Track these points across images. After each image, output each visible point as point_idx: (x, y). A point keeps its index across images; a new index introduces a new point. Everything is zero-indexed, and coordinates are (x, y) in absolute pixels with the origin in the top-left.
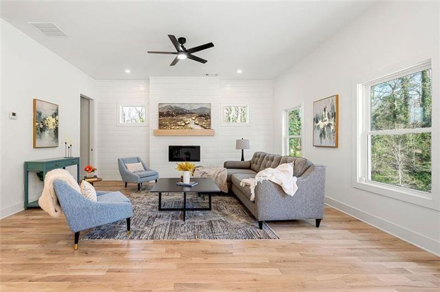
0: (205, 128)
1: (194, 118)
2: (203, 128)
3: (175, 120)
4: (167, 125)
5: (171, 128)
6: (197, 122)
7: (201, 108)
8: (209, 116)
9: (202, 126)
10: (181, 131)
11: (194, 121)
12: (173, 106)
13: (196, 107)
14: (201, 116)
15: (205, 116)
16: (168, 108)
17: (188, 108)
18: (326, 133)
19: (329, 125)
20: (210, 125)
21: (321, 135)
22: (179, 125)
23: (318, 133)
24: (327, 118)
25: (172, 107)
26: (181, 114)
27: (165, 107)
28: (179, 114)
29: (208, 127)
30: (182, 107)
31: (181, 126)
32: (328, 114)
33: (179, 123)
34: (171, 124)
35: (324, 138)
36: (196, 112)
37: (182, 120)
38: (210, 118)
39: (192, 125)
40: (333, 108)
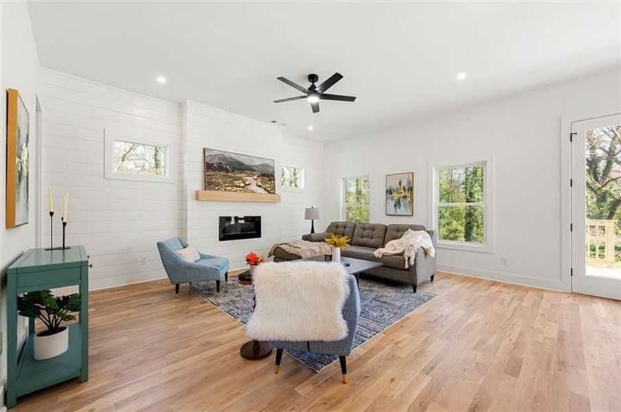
0: (269, 193)
1: (255, 177)
2: (266, 192)
3: (230, 177)
4: (218, 184)
5: (226, 190)
6: (260, 184)
7: (263, 165)
8: (273, 176)
9: (265, 189)
10: (240, 195)
11: (256, 182)
12: (227, 155)
13: (257, 162)
14: (264, 175)
15: (268, 176)
16: (220, 158)
17: (247, 162)
18: (402, 203)
19: (405, 197)
20: (274, 188)
21: (395, 206)
22: (236, 186)
23: (393, 203)
24: (402, 191)
25: (225, 157)
26: (239, 169)
27: (216, 155)
28: (236, 169)
29: (271, 191)
30: (240, 159)
31: (239, 187)
32: (404, 188)
33: (237, 183)
34: (225, 183)
35: (400, 208)
36: (257, 169)
37: (239, 179)
38: (274, 180)
39: (253, 187)
40: (409, 183)
